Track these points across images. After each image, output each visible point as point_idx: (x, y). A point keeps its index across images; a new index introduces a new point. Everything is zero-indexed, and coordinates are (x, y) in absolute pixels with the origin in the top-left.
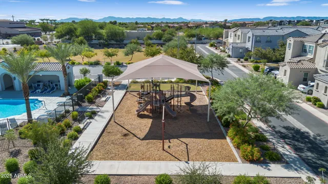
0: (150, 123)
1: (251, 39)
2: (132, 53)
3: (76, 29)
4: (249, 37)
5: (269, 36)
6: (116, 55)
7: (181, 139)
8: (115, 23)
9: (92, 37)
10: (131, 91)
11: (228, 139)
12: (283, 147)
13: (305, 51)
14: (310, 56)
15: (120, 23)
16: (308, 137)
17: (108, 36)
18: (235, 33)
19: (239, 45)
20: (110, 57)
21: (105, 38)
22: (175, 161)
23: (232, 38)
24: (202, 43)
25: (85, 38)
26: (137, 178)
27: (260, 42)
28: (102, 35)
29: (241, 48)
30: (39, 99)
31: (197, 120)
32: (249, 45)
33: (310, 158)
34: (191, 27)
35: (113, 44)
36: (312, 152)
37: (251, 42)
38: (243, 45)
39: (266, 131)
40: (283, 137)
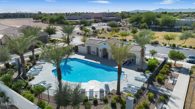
2: (186, 39)
3: (142, 18)
6: (174, 39)
8: (166, 13)
15: (169, 13)
20: (168, 41)
21: (160, 24)
25: (147, 23)
28: (158, 22)
35: (165, 28)
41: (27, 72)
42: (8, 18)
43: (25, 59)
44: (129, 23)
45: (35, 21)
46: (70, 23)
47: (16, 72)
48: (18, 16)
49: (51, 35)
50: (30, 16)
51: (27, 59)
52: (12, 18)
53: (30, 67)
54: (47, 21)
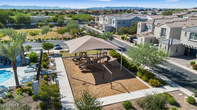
1: (115, 22)
2: (46, 32)
4: (114, 21)
5: (123, 20)
6: (38, 34)
7: (116, 81)
8: (15, 10)
9: (5, 21)
10: (65, 58)
11: (137, 78)
12: (163, 77)
13: (147, 28)
14: (150, 31)
15: (18, 11)
16: (168, 71)
17: (18, 20)
18: (103, 18)
19: (108, 25)
20: (34, 36)
22: (122, 93)
23: (102, 21)
24: (82, 24)
26: (112, 106)
27: (120, 23)
28: (13, 20)
29: (110, 27)
30: (6, 70)
31: (115, 70)
32: (114, 25)
33: (176, 80)
34: (68, 13)
35: (23, 26)
36: (175, 78)
37: (115, 24)
38: (110, 25)
39: (151, 71)
40: (160, 73)
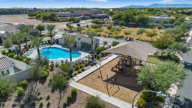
0: (114, 75)
3: (122, 16)
7: (119, 86)
9: (130, 20)
20: (127, 35)
21: (137, 21)
30: (81, 53)
35: (140, 25)
41: (22, 55)
42: (5, 15)
43: (21, 48)
44: (112, 21)
45: (30, 17)
46: (61, 20)
47: (15, 54)
48: (14, 13)
49: (41, 31)
50: (26, 12)
51: (22, 48)
52: (9, 14)
53: (25, 52)
54: (41, 18)
